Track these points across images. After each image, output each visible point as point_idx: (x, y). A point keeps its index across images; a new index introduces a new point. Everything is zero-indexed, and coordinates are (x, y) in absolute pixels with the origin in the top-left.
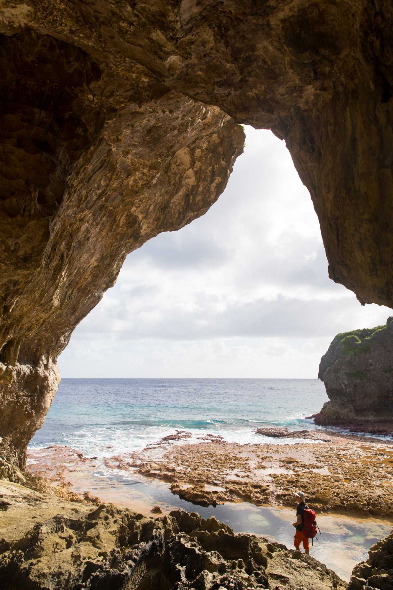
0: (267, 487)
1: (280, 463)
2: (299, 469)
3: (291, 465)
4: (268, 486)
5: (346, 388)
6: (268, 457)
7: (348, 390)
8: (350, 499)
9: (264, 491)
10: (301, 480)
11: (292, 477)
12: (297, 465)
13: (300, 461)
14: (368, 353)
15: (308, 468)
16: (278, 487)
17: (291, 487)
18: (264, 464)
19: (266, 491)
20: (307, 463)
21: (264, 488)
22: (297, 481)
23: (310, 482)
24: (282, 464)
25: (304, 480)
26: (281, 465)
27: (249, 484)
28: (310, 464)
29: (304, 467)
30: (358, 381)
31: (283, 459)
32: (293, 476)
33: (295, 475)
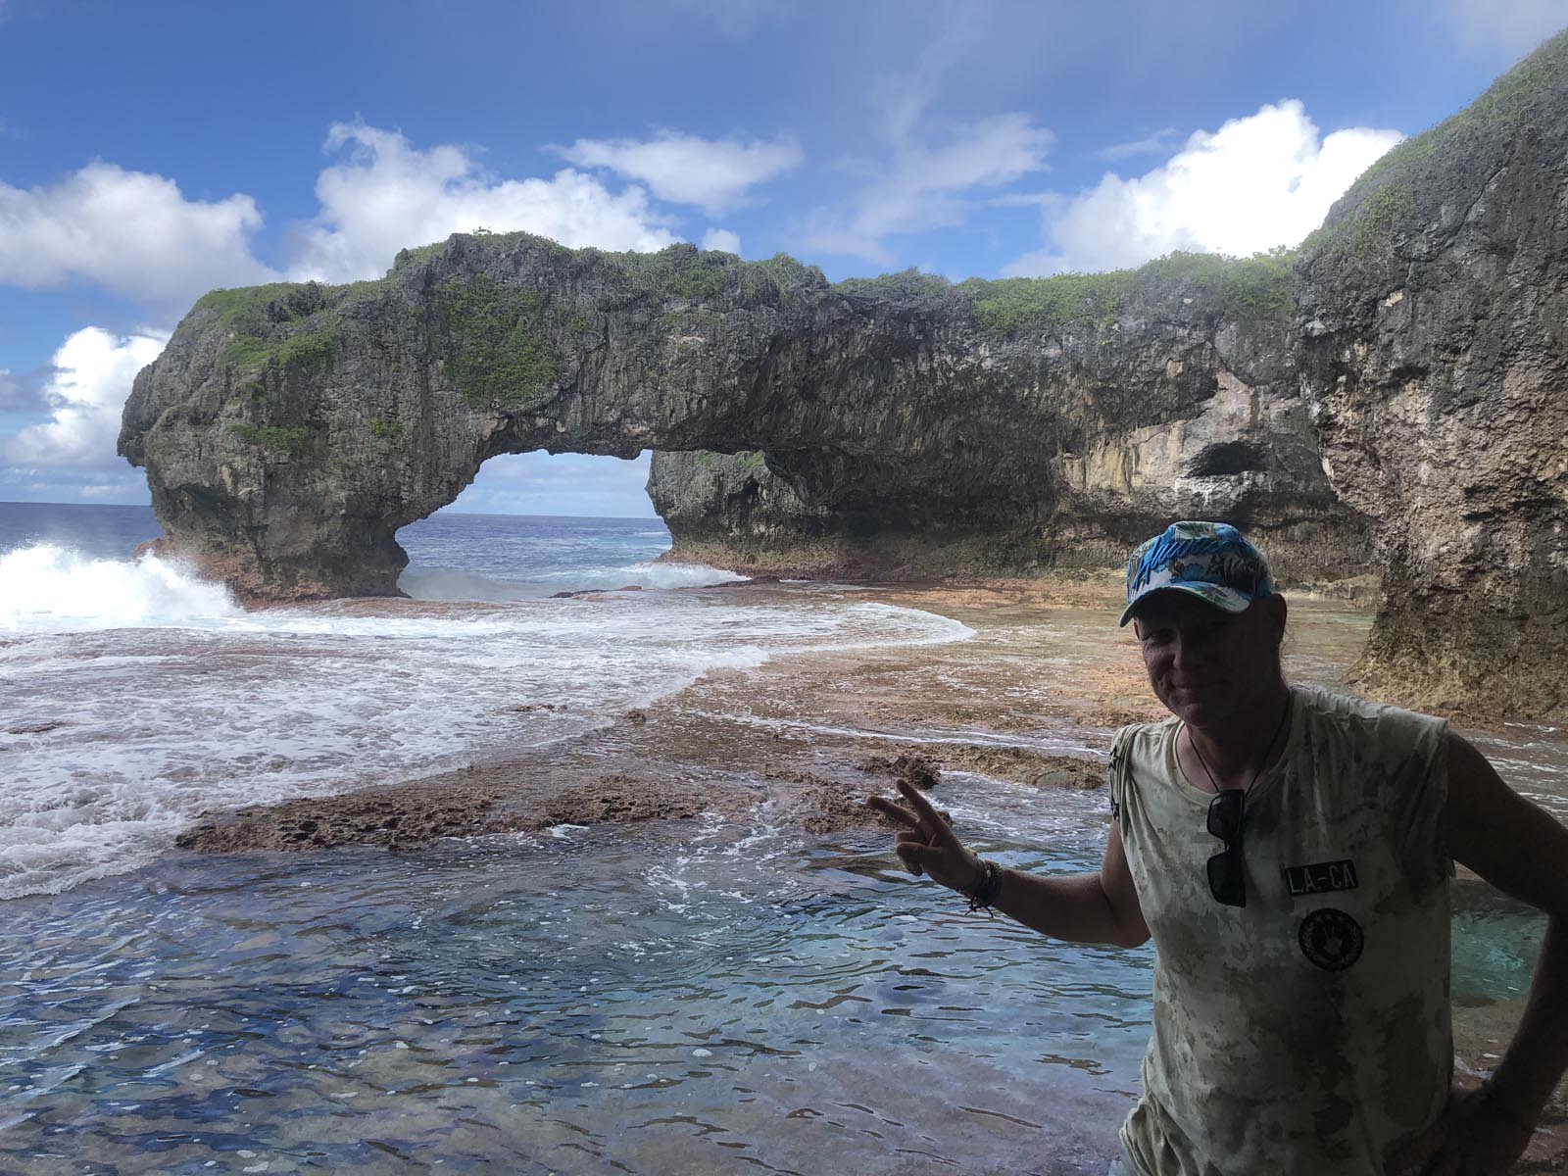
5: (235, 485)
7: (242, 490)
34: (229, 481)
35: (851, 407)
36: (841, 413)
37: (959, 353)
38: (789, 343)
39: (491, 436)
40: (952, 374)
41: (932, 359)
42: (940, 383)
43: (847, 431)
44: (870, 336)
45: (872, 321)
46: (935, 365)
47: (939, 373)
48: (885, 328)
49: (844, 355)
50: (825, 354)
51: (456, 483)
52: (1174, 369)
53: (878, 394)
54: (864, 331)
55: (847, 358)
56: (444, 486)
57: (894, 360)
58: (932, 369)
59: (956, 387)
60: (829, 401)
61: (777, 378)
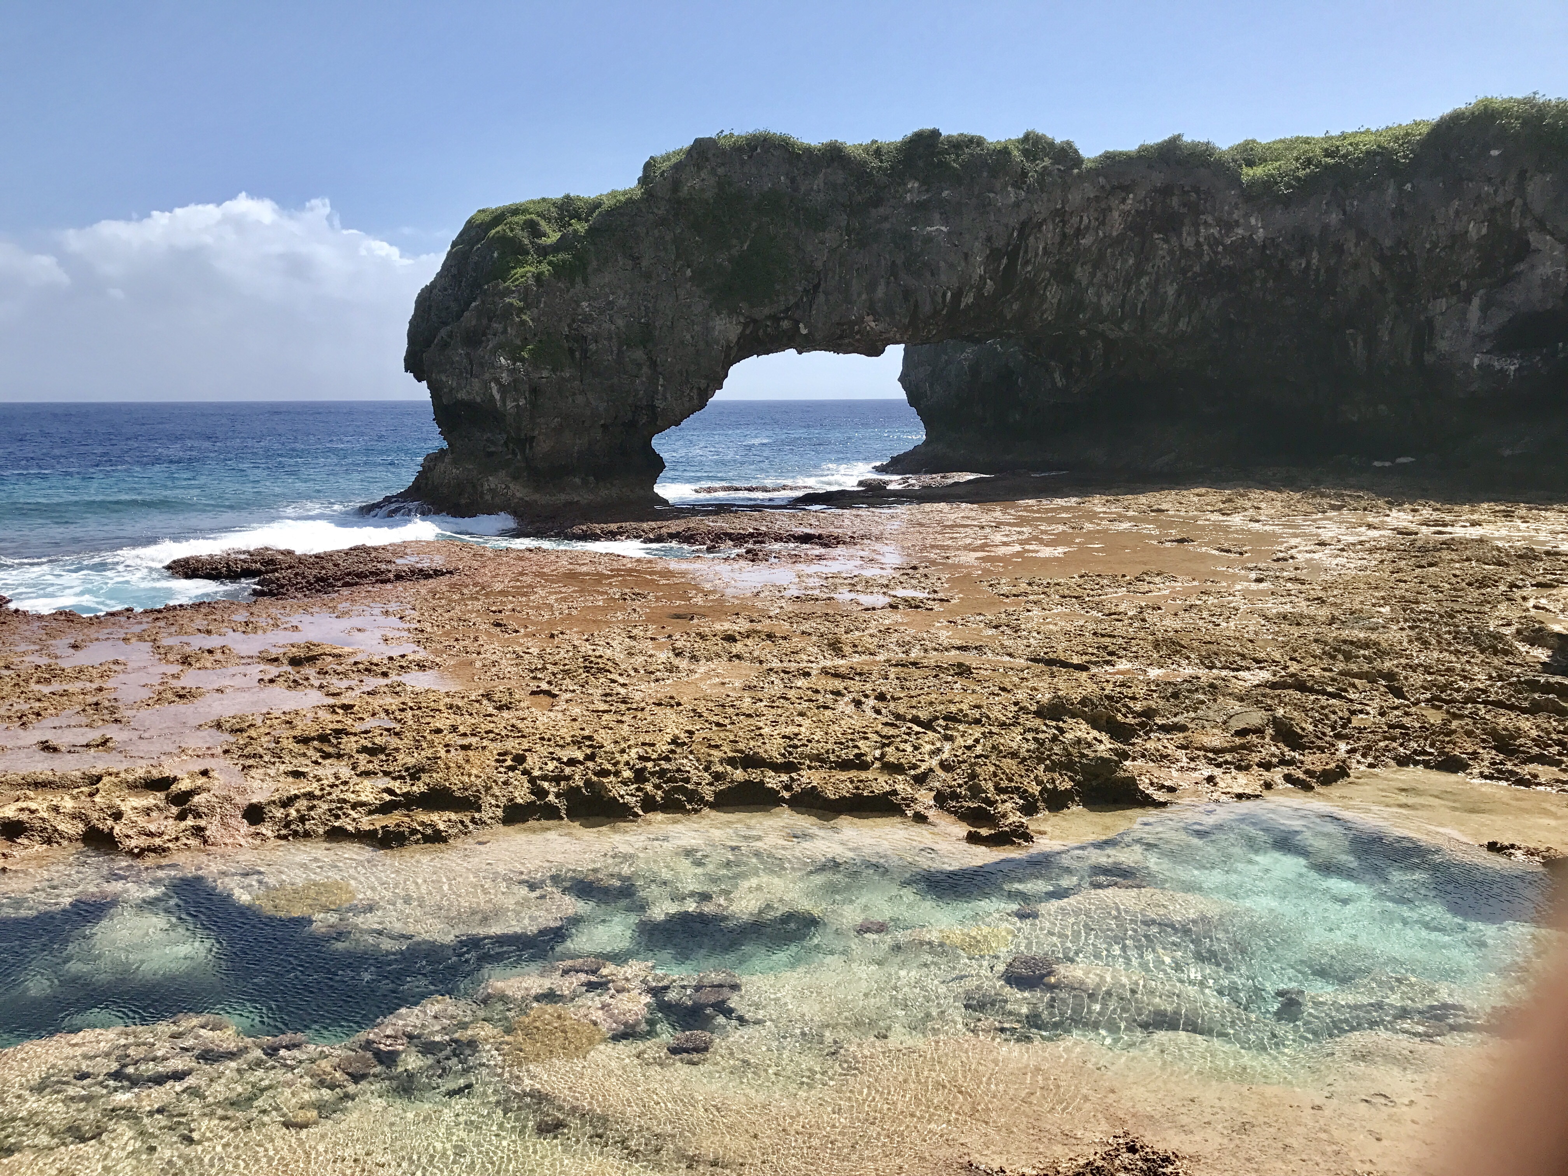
0: (201, 781)
1: (262, 667)
2: (342, 684)
3: (309, 671)
4: (205, 773)
5: (503, 400)
6: (210, 652)
7: (510, 404)
8: (568, 770)
9: (181, 799)
10: (359, 727)
11: (316, 719)
12: (340, 669)
13: (347, 649)
14: (579, 279)
15: (385, 675)
16: (253, 772)
17: (316, 763)
18: (189, 679)
19: (196, 799)
20: (379, 652)
21: (185, 785)
22: (338, 732)
23: (398, 728)
24: (273, 671)
25: (370, 723)
26: (267, 678)
27: (106, 779)
28: (391, 658)
29: (368, 670)
30: (545, 374)
31: (274, 652)
32: (325, 716)
33: (332, 709)
34: (497, 397)
35: (1109, 288)
36: (1099, 296)
37: (1229, 226)
38: (1040, 225)
39: (738, 343)
40: (1220, 248)
41: (1197, 233)
42: (1206, 259)
43: (1105, 313)
44: (1129, 212)
45: (1131, 196)
46: (1201, 240)
47: (1205, 247)
48: (1146, 204)
49: (1101, 233)
50: (1079, 233)
51: (706, 389)
52: (1475, 230)
53: (1139, 271)
54: (1122, 207)
55: (1105, 237)
56: (695, 394)
57: (1156, 236)
58: (1198, 244)
59: (1224, 262)
60: (1084, 283)
61: (1027, 263)
